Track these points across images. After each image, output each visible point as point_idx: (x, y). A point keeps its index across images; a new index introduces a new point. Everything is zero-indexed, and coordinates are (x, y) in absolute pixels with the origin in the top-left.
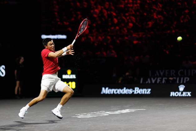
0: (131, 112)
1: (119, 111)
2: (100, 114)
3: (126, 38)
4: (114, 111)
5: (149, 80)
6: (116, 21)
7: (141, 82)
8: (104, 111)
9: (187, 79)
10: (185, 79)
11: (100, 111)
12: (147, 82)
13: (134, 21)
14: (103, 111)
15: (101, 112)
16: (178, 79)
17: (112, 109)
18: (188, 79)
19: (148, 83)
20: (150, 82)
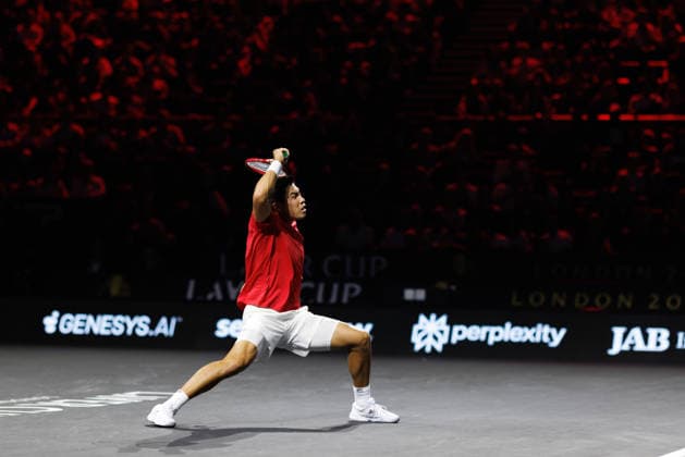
0: (145, 401)
1: (102, 398)
2: (28, 406)
3: (143, 133)
4: (81, 396)
5: (217, 287)
6: (106, 67)
7: (190, 295)
8: (48, 398)
9: (352, 290)
10: (347, 287)
11: (30, 396)
12: (210, 296)
13: (174, 73)
14: (44, 398)
15: (35, 399)
16: (321, 287)
17: (76, 391)
18: (358, 289)
19: (214, 299)
20: (219, 296)
